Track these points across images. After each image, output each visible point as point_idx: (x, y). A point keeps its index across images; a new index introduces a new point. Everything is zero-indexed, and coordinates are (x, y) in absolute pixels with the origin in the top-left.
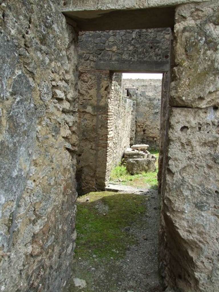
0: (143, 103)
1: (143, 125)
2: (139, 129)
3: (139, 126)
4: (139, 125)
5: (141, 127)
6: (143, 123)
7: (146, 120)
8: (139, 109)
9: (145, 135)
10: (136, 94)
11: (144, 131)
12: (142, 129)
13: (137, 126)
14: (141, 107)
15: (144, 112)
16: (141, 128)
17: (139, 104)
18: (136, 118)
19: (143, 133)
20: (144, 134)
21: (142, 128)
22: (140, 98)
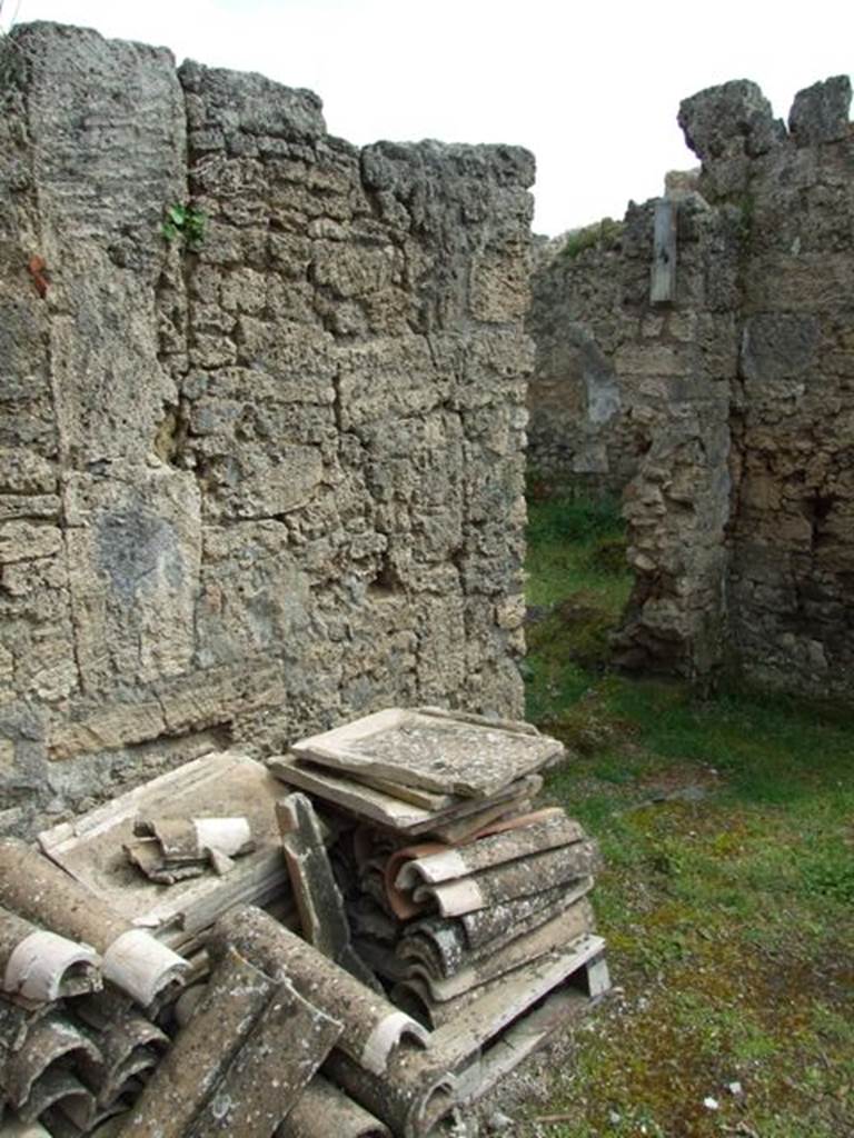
0: (814, 216)
1: (805, 445)
2: (764, 493)
3: (767, 456)
4: (769, 444)
5: (788, 467)
6: (808, 432)
7: (837, 403)
8: (773, 281)
9: (823, 550)
10: (745, 129)
11: (819, 507)
12: (792, 490)
13: (753, 461)
14: (785, 263)
15: (823, 315)
16: (786, 479)
17: (774, 229)
18: (741, 378)
19: (803, 528)
20: (819, 538)
21: (800, 476)
22: (777, 170)
